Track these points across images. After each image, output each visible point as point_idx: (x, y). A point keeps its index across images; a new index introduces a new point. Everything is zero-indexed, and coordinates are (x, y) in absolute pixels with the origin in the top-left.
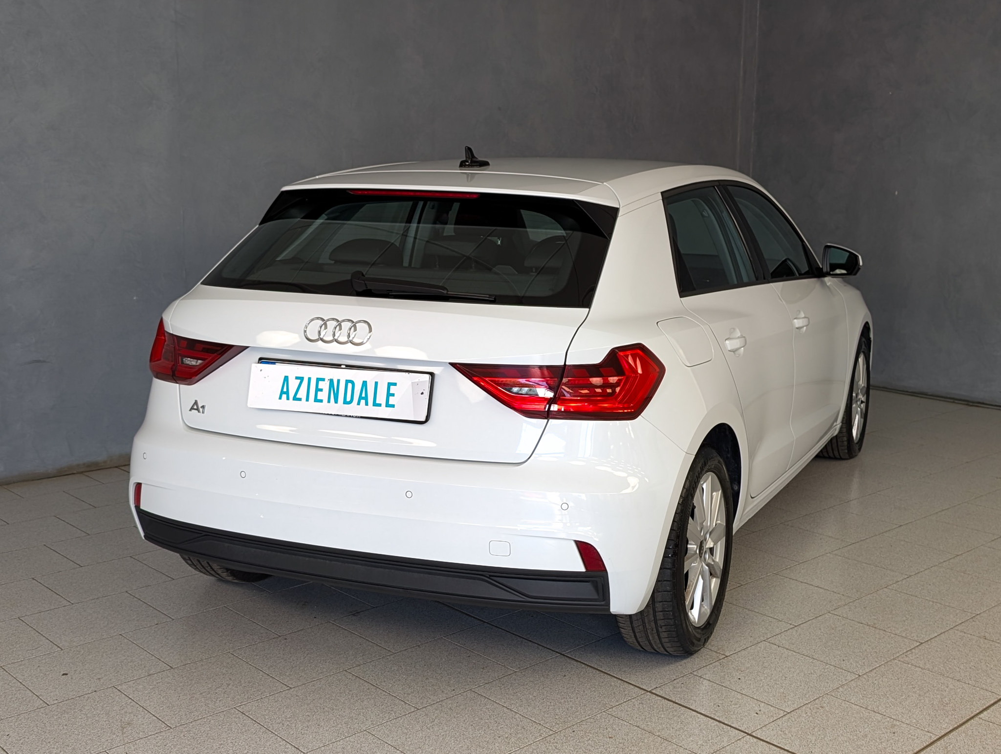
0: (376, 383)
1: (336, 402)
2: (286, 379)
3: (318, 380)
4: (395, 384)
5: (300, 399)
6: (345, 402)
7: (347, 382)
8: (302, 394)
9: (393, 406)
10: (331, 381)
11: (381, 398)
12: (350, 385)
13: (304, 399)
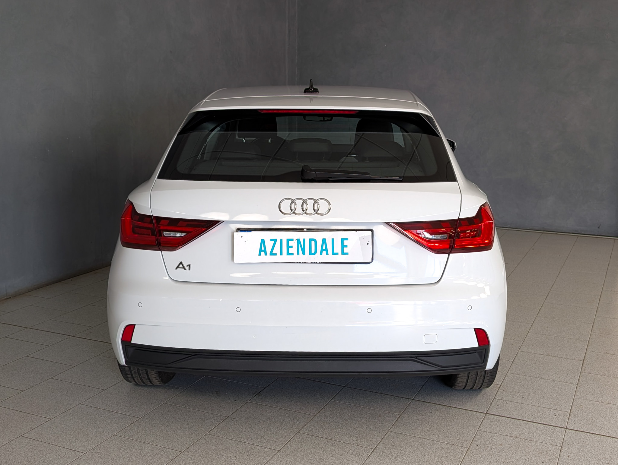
0: (333, 240)
1: (304, 254)
2: (263, 241)
3: (288, 240)
4: (347, 239)
5: (276, 254)
6: (311, 254)
7: (311, 240)
8: (277, 250)
9: (347, 254)
10: (298, 240)
11: (338, 249)
12: (313, 242)
13: (279, 253)
